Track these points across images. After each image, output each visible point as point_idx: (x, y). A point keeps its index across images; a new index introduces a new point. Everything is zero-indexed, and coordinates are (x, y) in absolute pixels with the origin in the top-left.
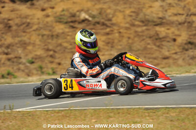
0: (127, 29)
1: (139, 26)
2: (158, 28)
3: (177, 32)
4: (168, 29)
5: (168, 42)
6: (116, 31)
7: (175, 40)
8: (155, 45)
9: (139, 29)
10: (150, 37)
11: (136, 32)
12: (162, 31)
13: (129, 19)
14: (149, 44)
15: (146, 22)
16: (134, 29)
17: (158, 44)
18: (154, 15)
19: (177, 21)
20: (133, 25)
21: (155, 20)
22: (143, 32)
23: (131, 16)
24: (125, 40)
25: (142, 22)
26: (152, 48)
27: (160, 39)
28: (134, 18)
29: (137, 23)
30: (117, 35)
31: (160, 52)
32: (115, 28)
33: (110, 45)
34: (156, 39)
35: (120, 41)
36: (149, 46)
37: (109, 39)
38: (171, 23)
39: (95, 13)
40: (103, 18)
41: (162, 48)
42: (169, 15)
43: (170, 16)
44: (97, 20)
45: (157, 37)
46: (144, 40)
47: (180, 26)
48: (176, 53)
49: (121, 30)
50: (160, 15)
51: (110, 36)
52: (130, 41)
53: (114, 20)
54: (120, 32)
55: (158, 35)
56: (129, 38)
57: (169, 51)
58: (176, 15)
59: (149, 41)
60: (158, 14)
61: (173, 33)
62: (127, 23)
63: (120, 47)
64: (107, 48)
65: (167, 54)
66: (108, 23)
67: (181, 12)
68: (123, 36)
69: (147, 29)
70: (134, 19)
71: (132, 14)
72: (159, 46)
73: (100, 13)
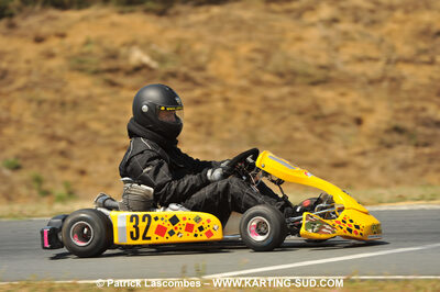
0: (244, 90)
1: (272, 85)
2: (318, 92)
3: (365, 103)
4: (343, 95)
5: (344, 125)
6: (216, 96)
7: (359, 122)
8: (312, 131)
9: (273, 93)
10: (300, 113)
11: (265, 99)
12: (328, 98)
13: (247, 68)
14: (296, 129)
15: (288, 76)
16: (260, 91)
17: (319, 129)
18: (309, 60)
19: (364, 74)
20: (258, 82)
21: (312, 71)
22: (282, 99)
23: (251, 60)
24: (239, 119)
25: (281, 75)
26: (304, 140)
27: (324, 117)
28: (259, 64)
29: (267, 77)
30: (219, 105)
31: (325, 149)
32: (215, 88)
33: (203, 129)
34: (316, 118)
35: (227, 120)
36: (298, 135)
37: (201, 114)
38: (348, 81)
39: (165, 50)
40: (185, 65)
41: (328, 141)
42: (344, 59)
43: (347, 63)
44: (170, 67)
45: (316, 113)
46: (284, 119)
47: (371, 89)
48: (363, 154)
49: (230, 94)
50: (324, 60)
51: (203, 109)
52: (252, 121)
53: (212, 70)
54: (226, 100)
55: (317, 107)
56: (249, 113)
57: (346, 147)
58: (360, 60)
59: (298, 122)
60: (316, 57)
61: (355, 104)
62: (245, 76)
63: (227, 136)
64: (195, 135)
65: (341, 154)
66: (197, 76)
67: (373, 53)
68: (233, 110)
69: (293, 94)
70: (259, 68)
71: (255, 55)
72: (321, 136)
73: (178, 52)
